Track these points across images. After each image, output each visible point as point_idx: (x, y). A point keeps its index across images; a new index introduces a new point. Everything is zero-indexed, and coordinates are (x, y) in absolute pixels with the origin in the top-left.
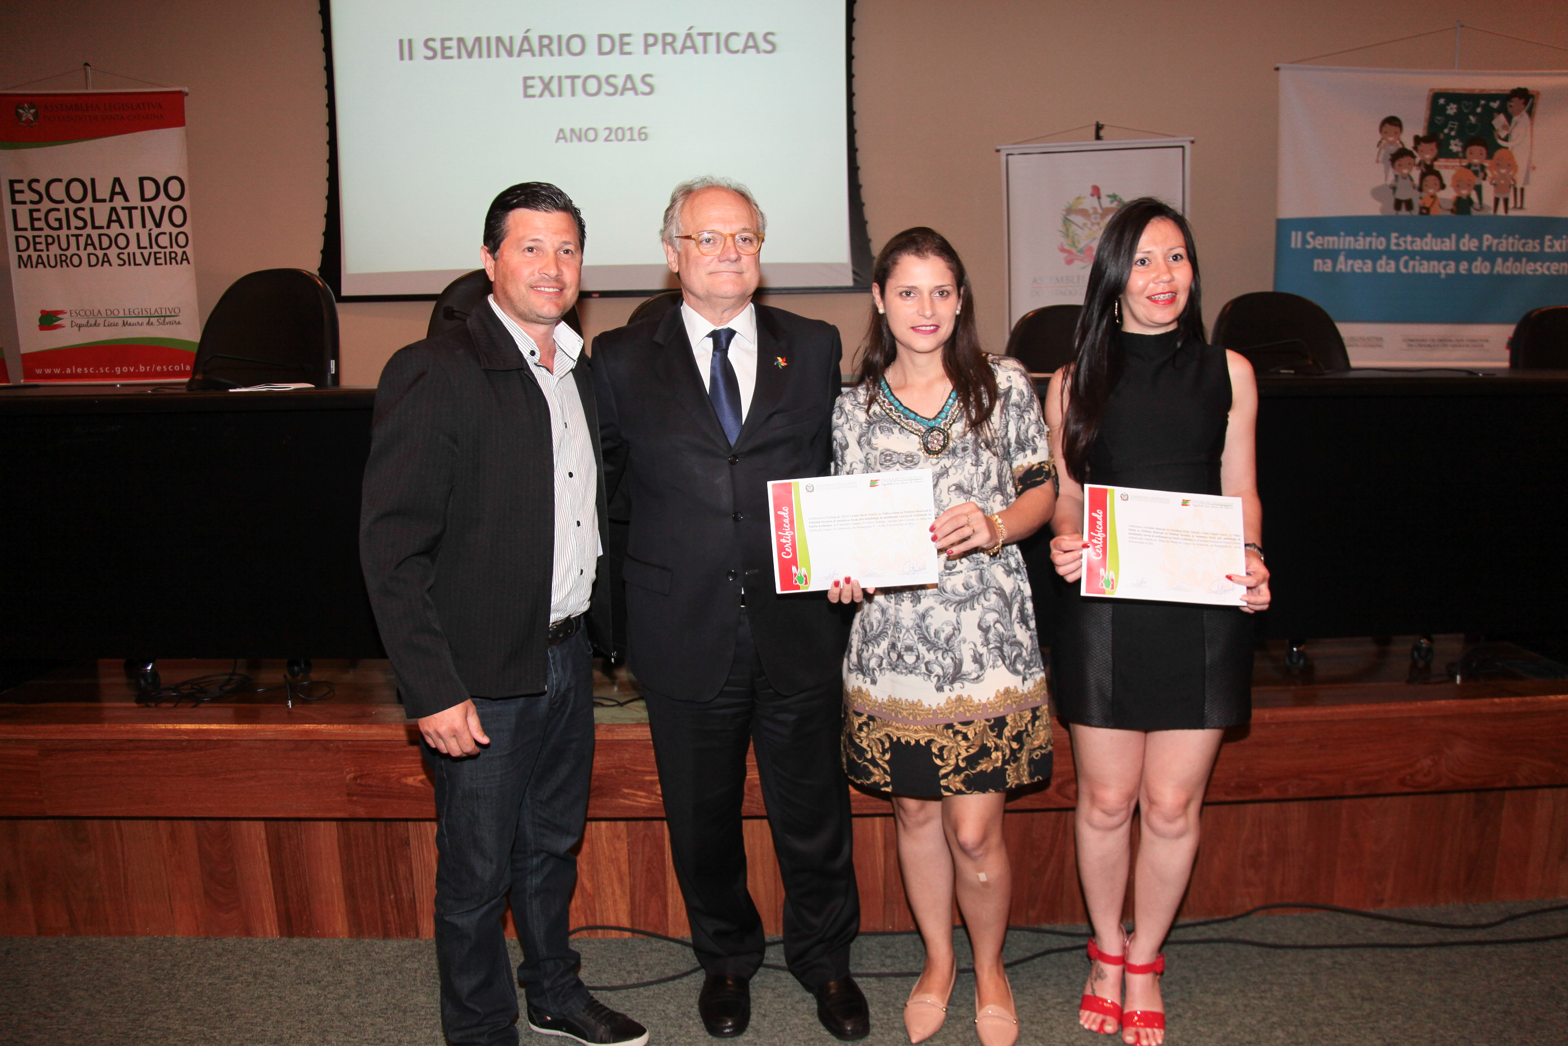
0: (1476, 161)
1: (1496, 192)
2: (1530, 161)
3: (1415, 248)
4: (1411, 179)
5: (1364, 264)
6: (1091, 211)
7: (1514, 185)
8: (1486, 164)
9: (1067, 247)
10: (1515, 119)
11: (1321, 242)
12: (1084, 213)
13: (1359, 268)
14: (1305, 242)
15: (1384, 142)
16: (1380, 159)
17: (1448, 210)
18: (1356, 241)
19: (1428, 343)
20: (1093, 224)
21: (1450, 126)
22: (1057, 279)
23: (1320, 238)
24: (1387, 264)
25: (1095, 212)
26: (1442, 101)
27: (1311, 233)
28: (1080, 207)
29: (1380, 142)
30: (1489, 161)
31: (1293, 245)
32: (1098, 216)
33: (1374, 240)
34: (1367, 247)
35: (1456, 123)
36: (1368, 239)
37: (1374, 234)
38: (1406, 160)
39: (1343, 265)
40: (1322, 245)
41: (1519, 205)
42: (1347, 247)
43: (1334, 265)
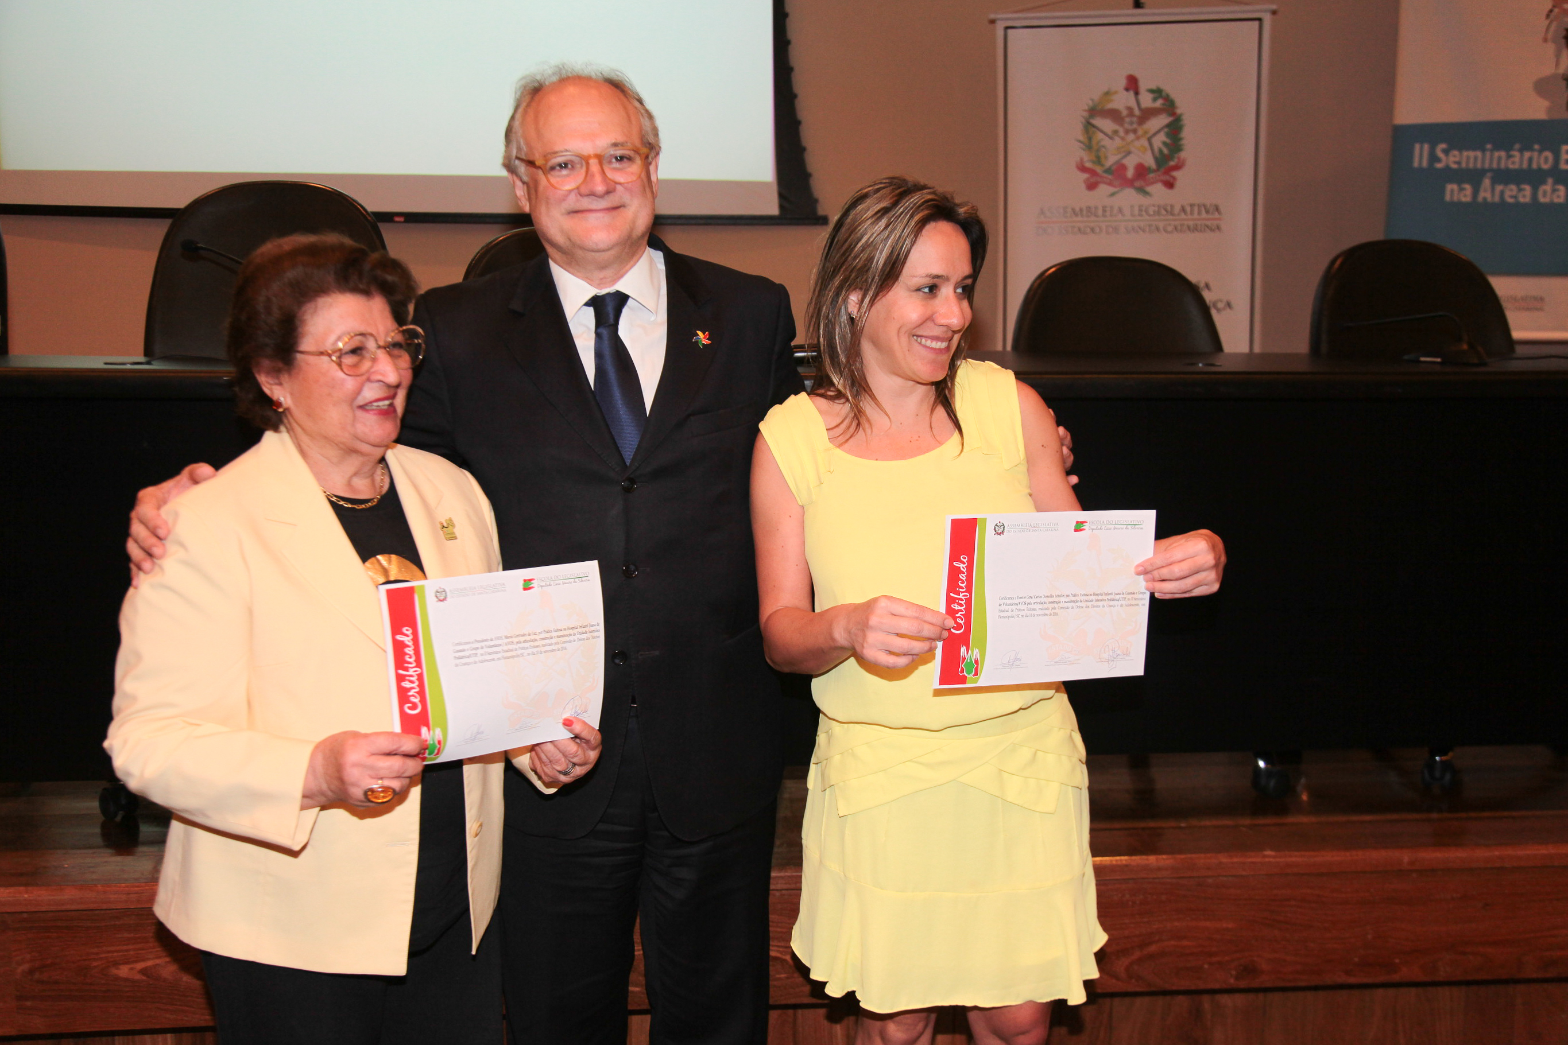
5: (1520, 190)
6: (1125, 113)
9: (1088, 165)
11: (1457, 159)
12: (1114, 115)
13: (1511, 197)
14: (1433, 158)
15: (1556, 10)
16: (1550, 35)
18: (1509, 157)
20: (1127, 132)
22: (1073, 210)
23: (1456, 153)
24: (1554, 191)
25: (1131, 113)
27: (1443, 146)
28: (1110, 106)
29: (1551, 11)
31: (1416, 164)
32: (1135, 119)
33: (1535, 154)
34: (1525, 166)
36: (1527, 155)
37: (1536, 147)
39: (1487, 193)
40: (1459, 163)
42: (1495, 166)
43: (1476, 192)
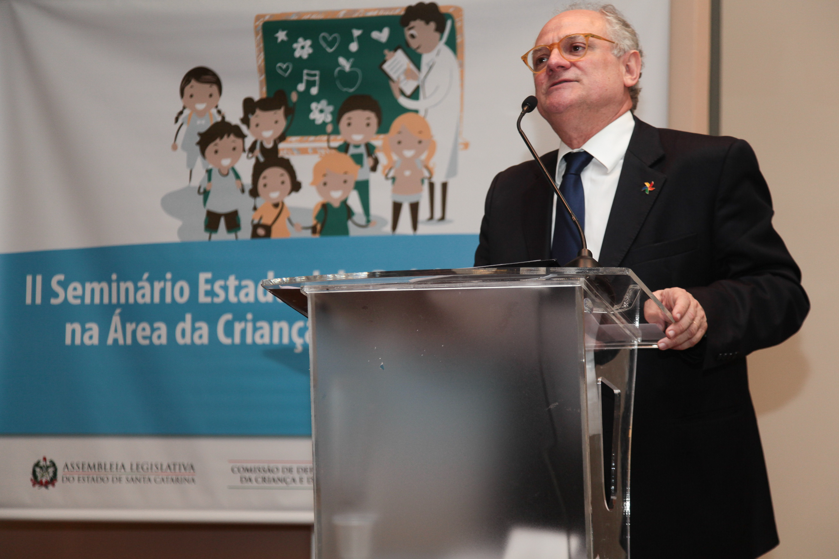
0: (357, 138)
1: (394, 191)
2: (458, 134)
3: (243, 299)
4: (237, 176)
5: (153, 330)
7: (430, 178)
8: (378, 142)
10: (426, 59)
11: (79, 292)
13: (144, 338)
15: (187, 112)
16: (180, 143)
17: (306, 228)
18: (138, 288)
19: (280, 475)
21: (305, 78)
24: (194, 330)
26: (281, 36)
27: (61, 277)
29: (181, 113)
30: (382, 136)
31: (28, 301)
33: (168, 285)
34: (157, 300)
35: (317, 72)
36: (158, 286)
37: (169, 276)
38: (229, 141)
39: (117, 333)
40: (81, 297)
41: (438, 213)
42: (127, 299)
43: (104, 334)
